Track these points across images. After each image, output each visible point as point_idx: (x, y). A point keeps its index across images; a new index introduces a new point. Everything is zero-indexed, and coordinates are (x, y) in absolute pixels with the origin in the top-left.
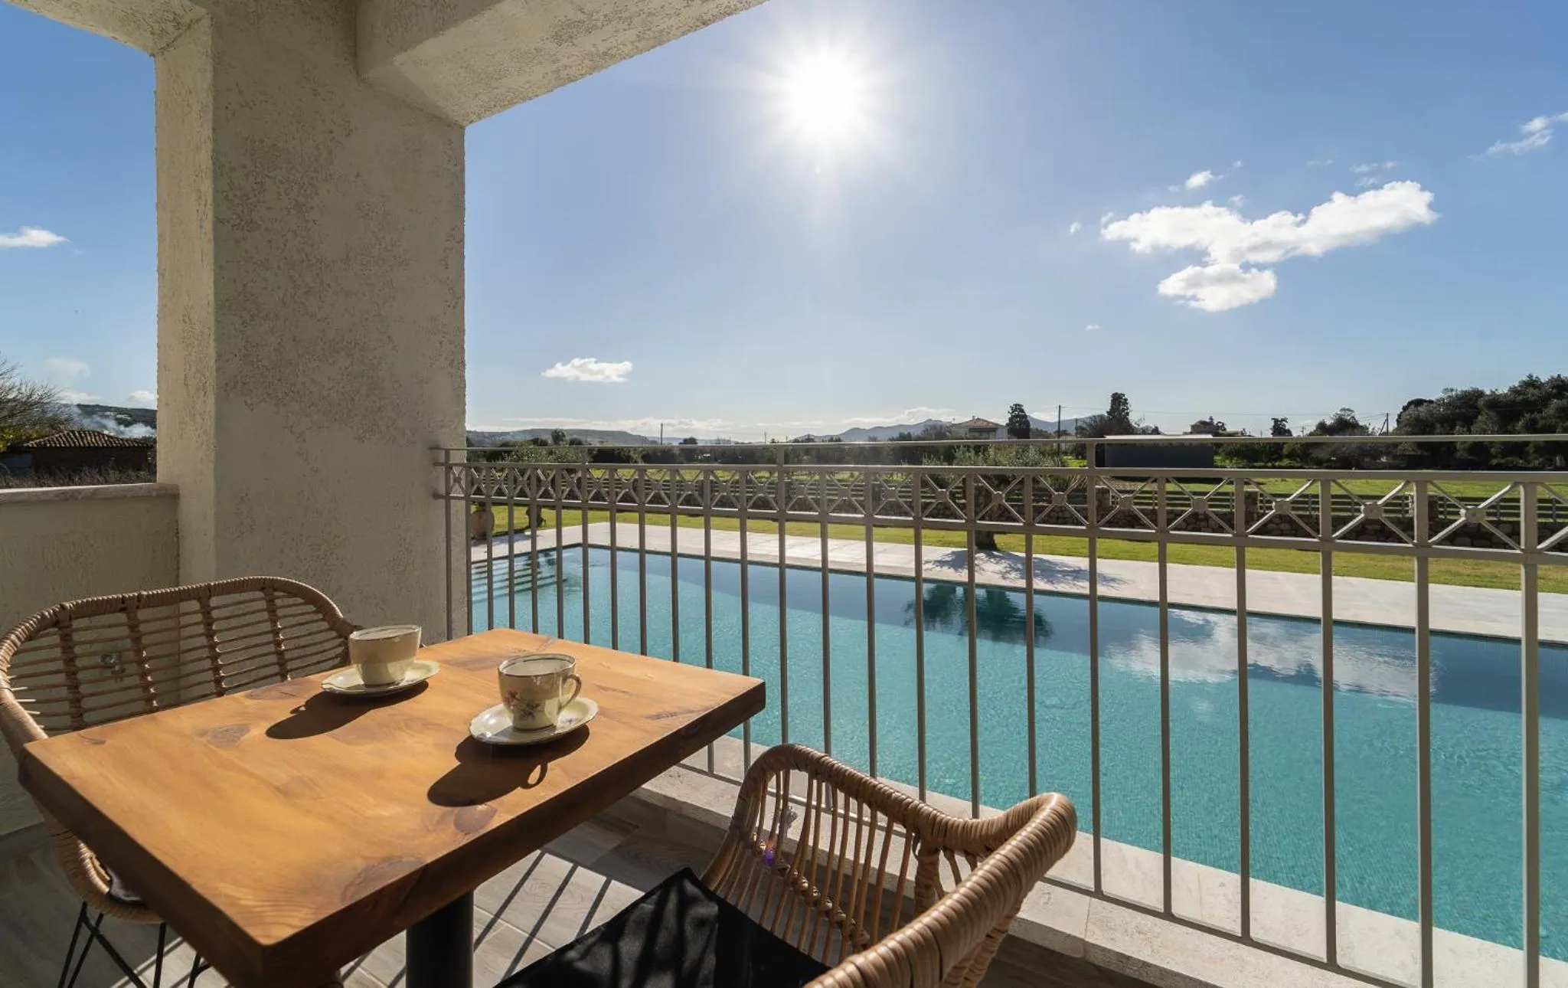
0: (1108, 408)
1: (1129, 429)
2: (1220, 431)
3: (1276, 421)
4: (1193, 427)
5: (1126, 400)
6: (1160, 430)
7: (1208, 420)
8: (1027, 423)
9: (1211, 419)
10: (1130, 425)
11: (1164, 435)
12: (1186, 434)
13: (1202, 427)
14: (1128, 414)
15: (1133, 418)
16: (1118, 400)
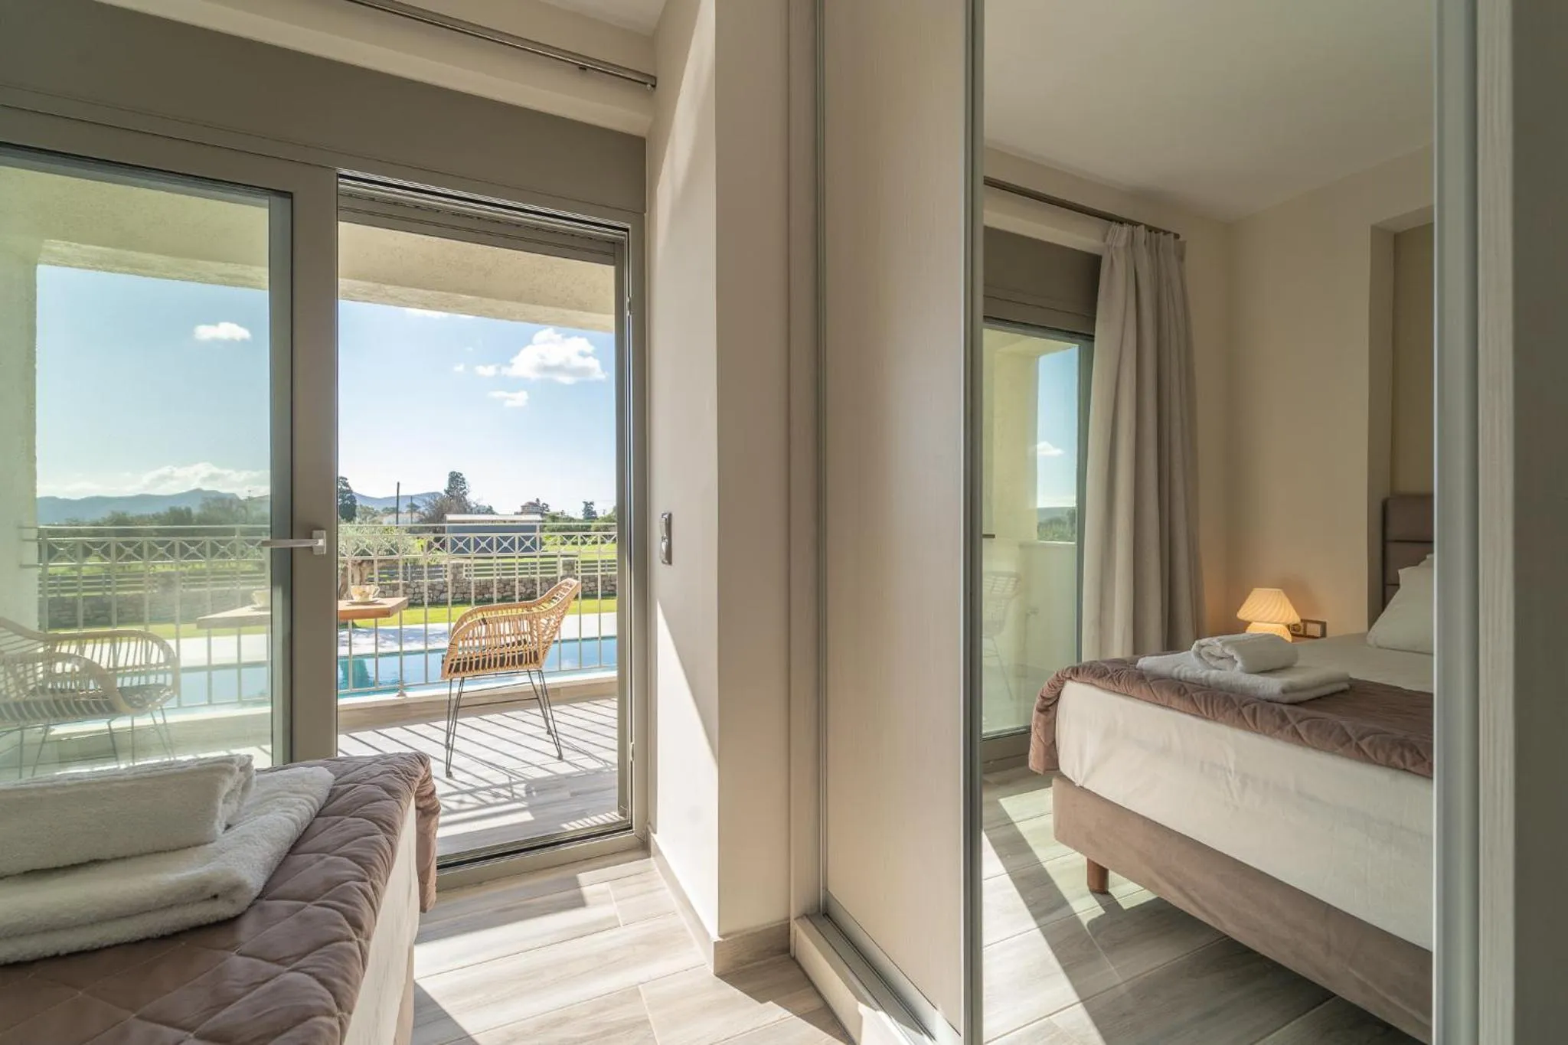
0: (446, 486)
1: (465, 508)
2: (545, 512)
3: (586, 504)
4: (523, 507)
5: (463, 479)
6: (494, 509)
7: (534, 501)
8: (353, 499)
9: (538, 500)
10: (468, 505)
11: (497, 514)
12: (516, 514)
13: (533, 507)
14: (465, 493)
15: (472, 498)
16: (455, 479)
